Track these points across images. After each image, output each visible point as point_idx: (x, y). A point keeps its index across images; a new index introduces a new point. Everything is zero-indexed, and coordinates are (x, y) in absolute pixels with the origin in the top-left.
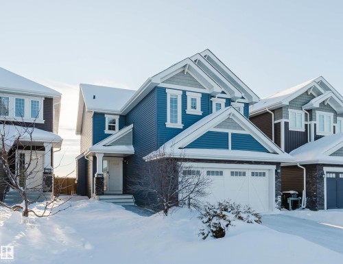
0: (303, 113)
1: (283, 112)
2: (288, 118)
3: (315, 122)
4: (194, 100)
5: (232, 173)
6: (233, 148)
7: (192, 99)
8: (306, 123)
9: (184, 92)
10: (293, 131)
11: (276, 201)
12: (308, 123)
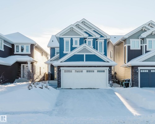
0: (139, 40)
1: (127, 41)
2: (130, 44)
3: (146, 44)
4: (76, 41)
5: (87, 71)
6: (86, 61)
7: (75, 41)
8: (141, 45)
9: (72, 39)
10: (133, 50)
11: (109, 83)
12: (142, 45)
